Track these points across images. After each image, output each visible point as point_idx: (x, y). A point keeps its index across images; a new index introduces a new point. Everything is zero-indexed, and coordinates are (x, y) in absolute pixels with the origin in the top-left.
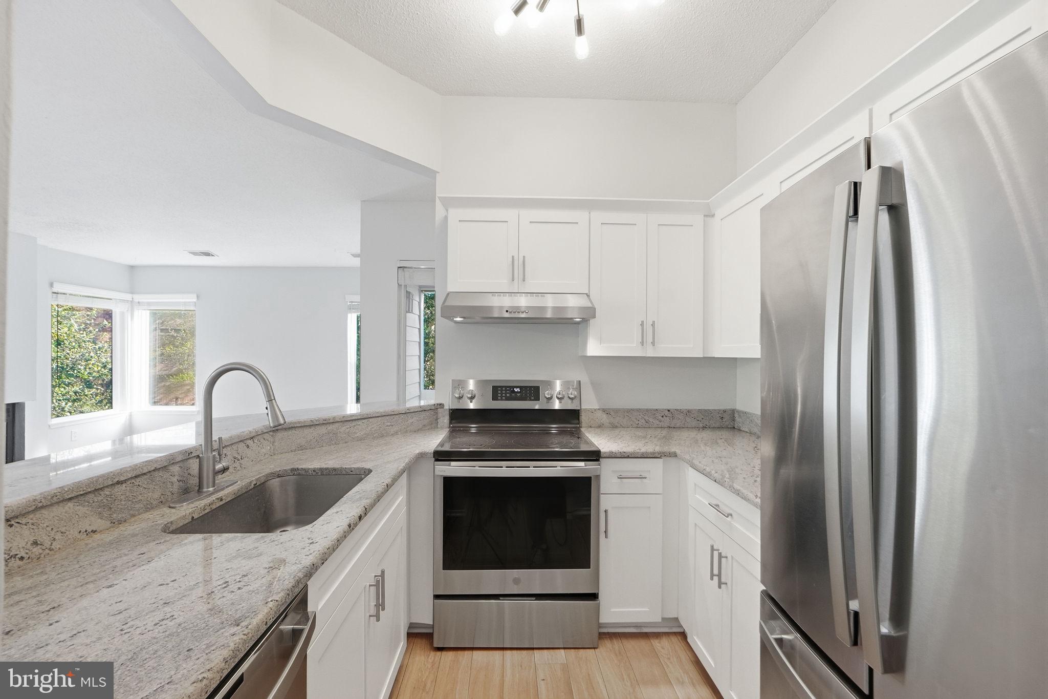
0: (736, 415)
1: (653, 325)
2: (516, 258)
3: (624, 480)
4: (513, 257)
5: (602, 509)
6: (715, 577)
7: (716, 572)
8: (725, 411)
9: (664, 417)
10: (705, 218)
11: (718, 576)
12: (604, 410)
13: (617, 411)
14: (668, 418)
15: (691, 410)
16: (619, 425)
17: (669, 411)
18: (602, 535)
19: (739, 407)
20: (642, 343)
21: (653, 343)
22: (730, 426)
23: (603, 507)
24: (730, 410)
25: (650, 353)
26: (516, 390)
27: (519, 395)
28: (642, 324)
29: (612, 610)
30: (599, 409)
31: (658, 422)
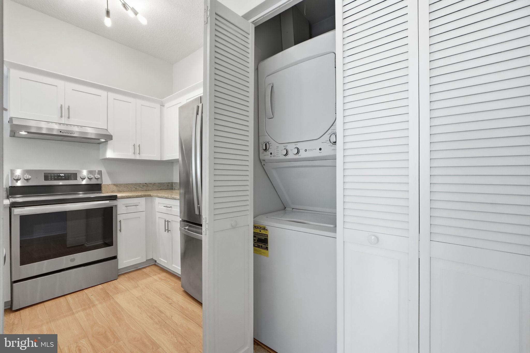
0: (173, 184)
1: (139, 146)
2: (63, 106)
3: (128, 207)
4: (61, 105)
5: (118, 220)
6: (166, 231)
7: (167, 229)
8: (169, 183)
9: (144, 186)
10: (161, 106)
11: (167, 230)
12: (114, 185)
13: (121, 185)
14: (145, 187)
15: (156, 183)
16: (122, 191)
17: (146, 184)
18: (118, 231)
19: (174, 181)
20: (134, 153)
21: (139, 154)
22: (171, 189)
23: (119, 220)
24: (171, 182)
25: (138, 157)
26: (61, 175)
27: (63, 177)
28: (134, 145)
29: (124, 262)
30: (111, 184)
31: (141, 189)
